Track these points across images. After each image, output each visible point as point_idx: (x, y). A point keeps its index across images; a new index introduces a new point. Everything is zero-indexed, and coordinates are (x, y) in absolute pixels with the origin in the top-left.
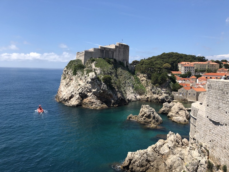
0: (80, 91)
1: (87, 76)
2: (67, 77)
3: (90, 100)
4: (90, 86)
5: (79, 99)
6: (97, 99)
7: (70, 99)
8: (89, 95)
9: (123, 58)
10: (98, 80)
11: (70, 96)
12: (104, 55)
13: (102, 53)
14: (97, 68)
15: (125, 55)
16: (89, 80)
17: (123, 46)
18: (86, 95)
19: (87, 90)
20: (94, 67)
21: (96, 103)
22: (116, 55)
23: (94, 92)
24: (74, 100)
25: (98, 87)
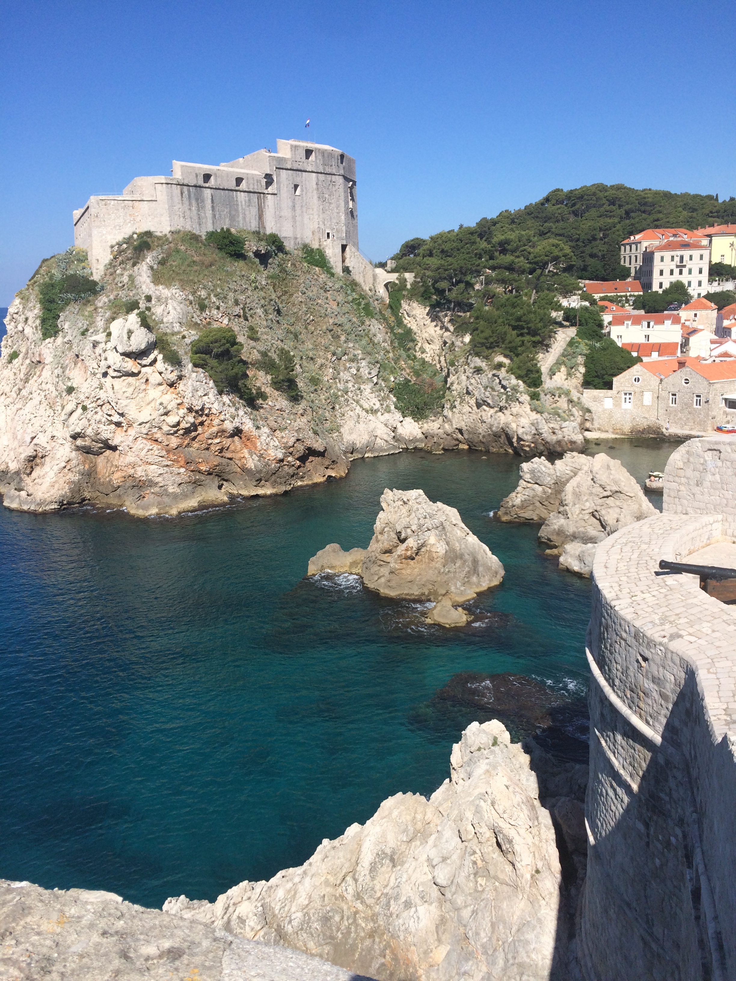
0: (76, 424)
1: (101, 337)
3: (131, 471)
4: (121, 392)
5: (74, 470)
6: (169, 463)
7: (28, 472)
8: (122, 442)
9: (322, 227)
10: (160, 357)
11: (30, 452)
12: (209, 213)
13: (194, 203)
14: (163, 291)
15: (332, 206)
16: (110, 362)
17: (316, 157)
18: (110, 442)
19: (110, 415)
20: (145, 282)
21: (161, 485)
22: (277, 213)
23: (148, 425)
24: (46, 473)
25: (167, 396)
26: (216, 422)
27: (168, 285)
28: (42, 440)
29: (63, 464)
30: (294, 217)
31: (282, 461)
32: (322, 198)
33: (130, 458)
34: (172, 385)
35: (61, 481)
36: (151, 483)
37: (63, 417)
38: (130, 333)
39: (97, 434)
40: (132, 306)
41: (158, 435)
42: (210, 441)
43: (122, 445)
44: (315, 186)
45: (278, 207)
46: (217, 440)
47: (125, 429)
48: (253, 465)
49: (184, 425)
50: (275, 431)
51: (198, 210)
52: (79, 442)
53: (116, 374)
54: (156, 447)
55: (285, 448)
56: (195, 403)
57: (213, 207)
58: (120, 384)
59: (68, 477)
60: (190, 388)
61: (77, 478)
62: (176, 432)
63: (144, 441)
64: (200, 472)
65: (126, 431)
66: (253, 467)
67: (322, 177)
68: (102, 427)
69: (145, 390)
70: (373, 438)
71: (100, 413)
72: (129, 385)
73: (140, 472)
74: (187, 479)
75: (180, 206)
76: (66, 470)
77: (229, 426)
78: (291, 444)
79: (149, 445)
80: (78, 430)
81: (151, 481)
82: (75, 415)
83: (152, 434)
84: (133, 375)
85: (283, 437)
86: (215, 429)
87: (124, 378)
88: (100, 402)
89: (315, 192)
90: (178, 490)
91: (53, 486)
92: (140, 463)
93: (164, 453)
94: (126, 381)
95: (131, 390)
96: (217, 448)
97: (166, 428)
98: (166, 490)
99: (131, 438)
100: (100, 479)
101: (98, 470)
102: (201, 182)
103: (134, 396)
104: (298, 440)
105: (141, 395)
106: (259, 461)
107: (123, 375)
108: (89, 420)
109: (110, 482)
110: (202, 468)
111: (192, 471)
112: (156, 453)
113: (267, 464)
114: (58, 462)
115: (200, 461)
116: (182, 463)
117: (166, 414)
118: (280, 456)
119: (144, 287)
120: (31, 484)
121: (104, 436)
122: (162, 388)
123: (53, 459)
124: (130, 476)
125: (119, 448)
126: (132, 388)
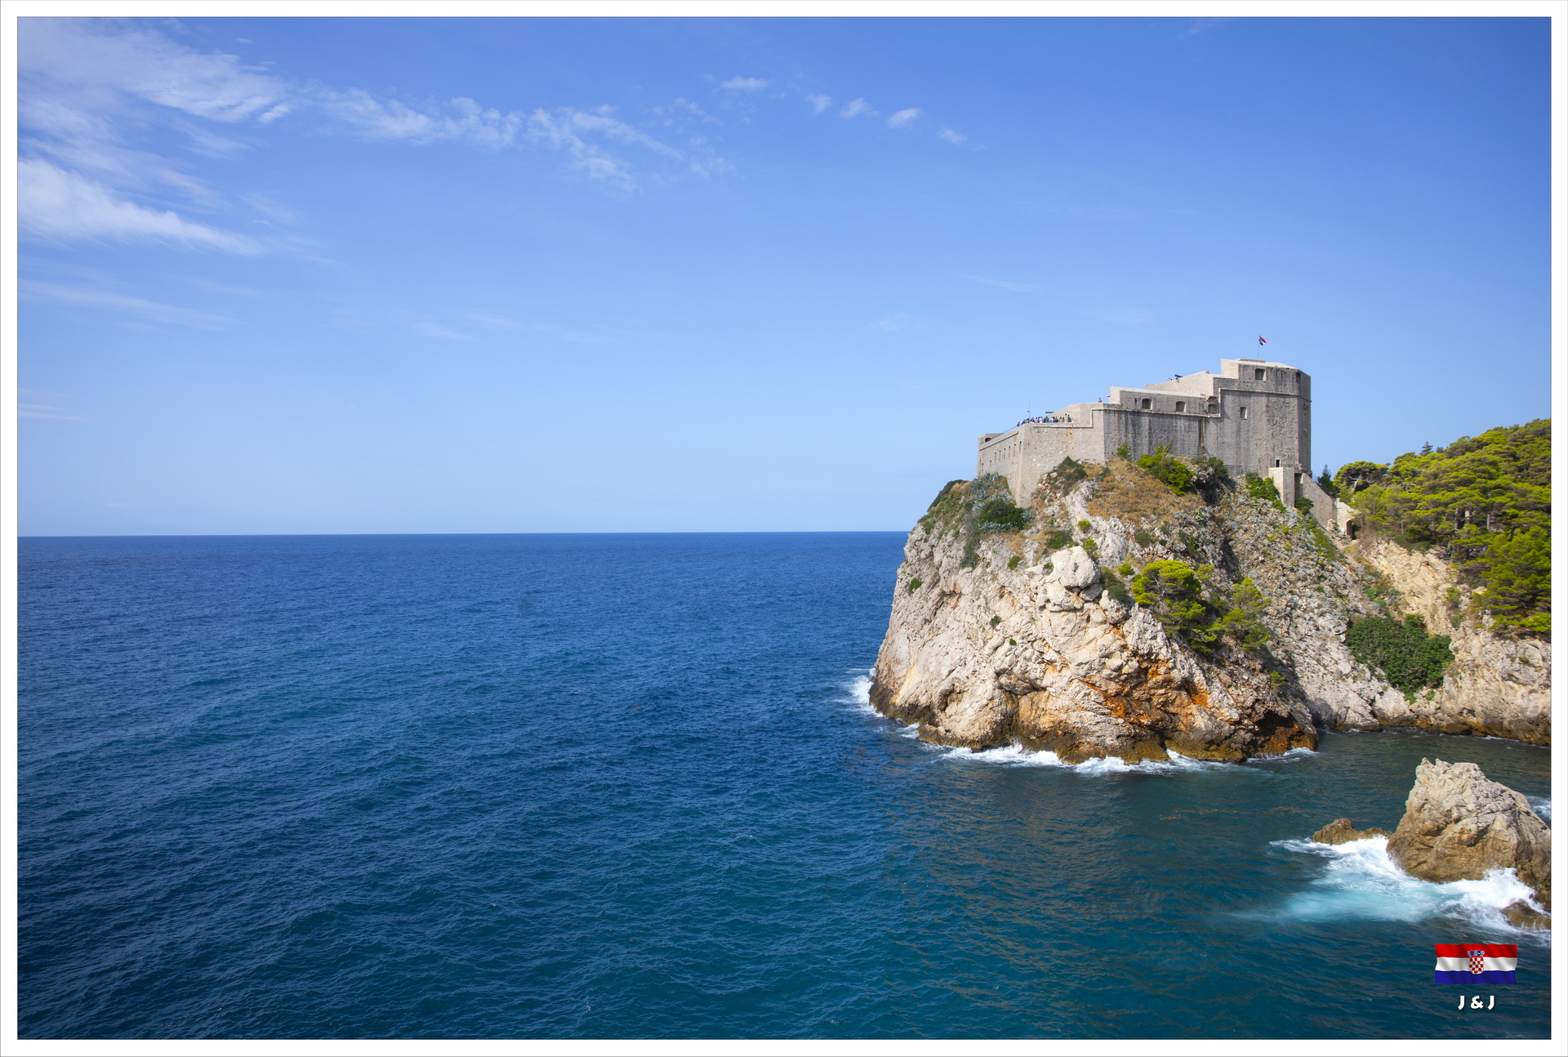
0: (1001, 660)
1: (1039, 569)
2: (928, 580)
3: (1063, 716)
4: (1060, 628)
5: (996, 709)
6: (1107, 711)
7: (943, 707)
8: (1053, 683)
9: (1271, 454)
10: (1105, 593)
11: (945, 686)
12: (1145, 441)
13: (1130, 427)
14: (1100, 523)
15: (1284, 430)
16: (1050, 595)
17: (1267, 377)
18: (1038, 682)
19: (1042, 653)
20: (1079, 511)
21: (1098, 734)
22: (1220, 439)
23: (1087, 666)
24: (966, 709)
25: (1110, 637)
26: (1162, 670)
27: (1107, 518)
28: (961, 673)
29: (985, 702)
30: (1238, 443)
31: (1238, 723)
32: (1271, 420)
33: (1063, 701)
34: (1116, 625)
35: (982, 719)
36: (1088, 733)
37: (987, 650)
38: (1076, 568)
39: (1025, 672)
40: (1064, 538)
41: (1096, 680)
42: (1152, 691)
43: (1054, 686)
44: (1264, 409)
45: (1221, 434)
46: (1162, 691)
47: (1058, 668)
48: (1202, 723)
49: (1126, 670)
50: (1229, 686)
51: (1135, 437)
52: (1004, 680)
53: (1056, 608)
54: (1093, 691)
55: (1242, 708)
56: (1141, 646)
57: (1150, 433)
58: (1059, 620)
59: (989, 716)
60: (1136, 630)
61: (999, 718)
62: (1116, 677)
63: (1081, 684)
64: (1140, 725)
65: (1060, 671)
66: (1203, 726)
67: (1273, 399)
68: (1032, 665)
69: (1085, 628)
71: (1030, 650)
72: (1069, 621)
73: (1074, 718)
74: (1125, 731)
75: (1117, 432)
76: (988, 708)
77: (1177, 675)
78: (1249, 703)
79: (1086, 689)
80: (1005, 666)
81: (1086, 729)
82: (1001, 651)
83: (1090, 677)
84: (1075, 610)
85: (1238, 695)
86: (1160, 678)
87: (1063, 613)
88: (1031, 638)
89: (1264, 415)
90: (1117, 743)
91: (973, 724)
92: (1074, 707)
93: (1101, 699)
94: (1066, 618)
95: (1070, 626)
96: (1161, 700)
97: (1106, 672)
98: (1103, 741)
99: (1066, 680)
100: (1023, 722)
101: (1021, 712)
102: (1139, 407)
103: (1073, 634)
104: (1257, 700)
105: (1080, 633)
106: (1210, 720)
107: (1063, 611)
108: (1016, 657)
109: (1035, 726)
110: (1142, 721)
111: (1131, 723)
112: (1093, 698)
113: (1220, 725)
114: (978, 699)
115: (1141, 712)
116: (1121, 712)
117: (1108, 656)
118: (1236, 717)
120: (947, 720)
121: (1032, 675)
122: (1104, 626)
123: (972, 695)
124: (1061, 721)
125: (1049, 689)
126: (1072, 624)
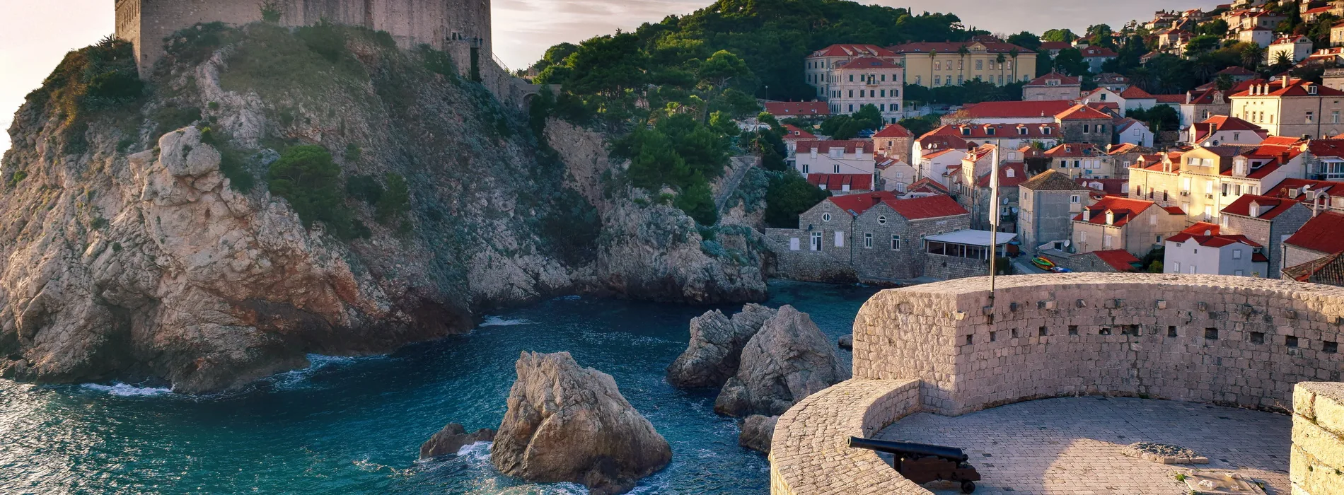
0: (103, 268)
1: (147, 154)
3: (180, 332)
4: (170, 227)
5: (98, 330)
6: (234, 320)
8: (167, 293)
9: (446, 25)
10: (228, 181)
11: (32, 306)
18: (151, 293)
19: (153, 258)
20: (209, 86)
21: (222, 349)
23: (206, 270)
24: (58, 334)
25: (235, 233)
27: (241, 93)
28: (53, 290)
29: (82, 322)
30: (411, 13)
31: (390, 314)
34: (241, 218)
35: (78, 345)
36: (209, 348)
37: (85, 259)
38: (187, 149)
39: (133, 282)
40: (191, 116)
42: (292, 291)
43: (169, 296)
45: (391, 2)
46: (302, 291)
47: (173, 275)
48: (349, 321)
49: (256, 270)
50: (380, 277)
52: (107, 294)
53: (166, 202)
54: (215, 299)
55: (393, 299)
56: (273, 241)
58: (170, 216)
59: (88, 340)
60: (267, 222)
61: (101, 341)
62: (244, 280)
63: (200, 291)
64: (277, 332)
65: (175, 278)
66: (349, 325)
68: (142, 274)
69: (204, 224)
70: (509, 286)
71: (139, 255)
72: (182, 217)
73: (191, 333)
74: (258, 341)
76: (86, 331)
77: (318, 271)
78: (401, 294)
79: (207, 297)
80: (105, 276)
81: (207, 344)
82: (104, 257)
83: (212, 283)
84: (189, 202)
85: (390, 286)
86: (299, 276)
87: (173, 209)
88: (139, 240)
90: (245, 356)
91: (66, 352)
92: (192, 320)
93: (228, 307)
94: (180, 212)
95: (184, 224)
97: (232, 275)
98: (228, 356)
99: (181, 288)
100: (134, 342)
103: (188, 232)
104: (410, 289)
105: (198, 231)
106: (358, 316)
107: (174, 204)
108: (122, 264)
109: (148, 346)
110: (279, 326)
111: (264, 331)
112: (217, 306)
113: (368, 320)
115: (278, 316)
116: (252, 320)
117: (232, 256)
118: (386, 309)
119: (208, 92)
121: (143, 285)
122: (228, 222)
123: (68, 315)
124: (177, 338)
125: (165, 301)
126: (187, 221)
